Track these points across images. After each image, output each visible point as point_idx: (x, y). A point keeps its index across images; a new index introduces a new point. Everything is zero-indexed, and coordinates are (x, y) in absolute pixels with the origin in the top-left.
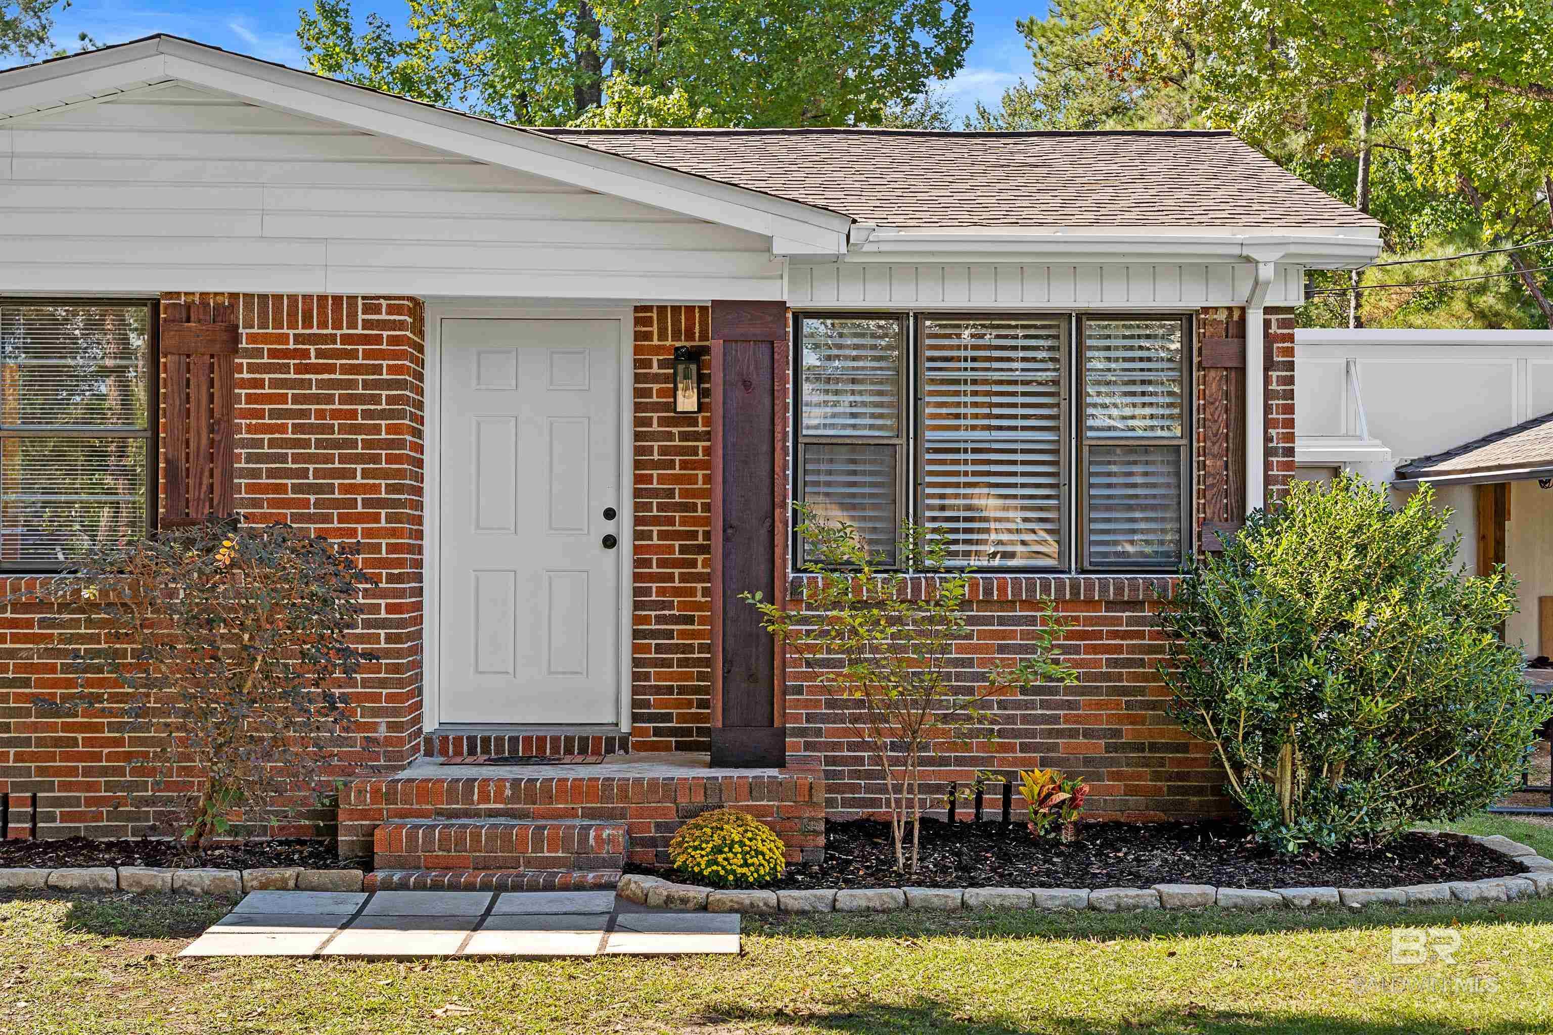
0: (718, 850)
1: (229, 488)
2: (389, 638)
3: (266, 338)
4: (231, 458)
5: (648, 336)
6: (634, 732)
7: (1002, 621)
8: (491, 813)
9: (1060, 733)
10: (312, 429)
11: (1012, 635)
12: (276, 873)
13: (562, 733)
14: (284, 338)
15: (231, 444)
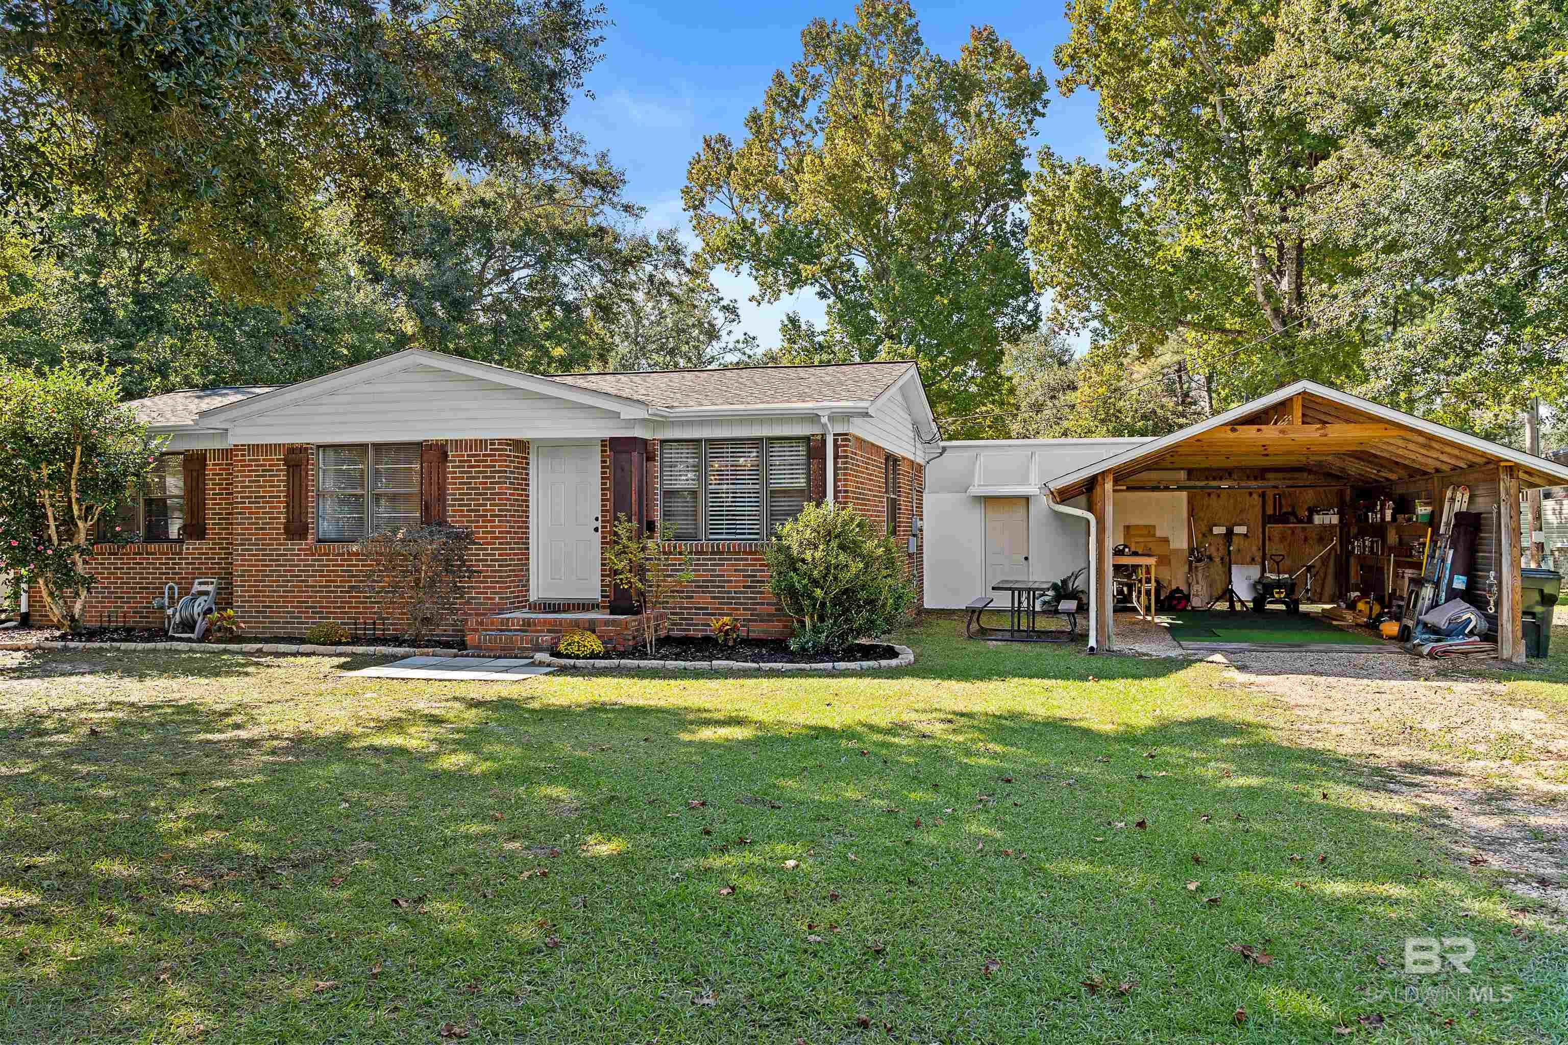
0: (569, 644)
1: (445, 511)
2: (500, 566)
3: (458, 456)
4: (445, 500)
5: (605, 451)
6: (603, 602)
7: (736, 560)
8: (516, 630)
9: (758, 604)
10: (473, 489)
11: (739, 565)
12: (426, 650)
13: (576, 602)
14: (463, 456)
15: (445, 495)
